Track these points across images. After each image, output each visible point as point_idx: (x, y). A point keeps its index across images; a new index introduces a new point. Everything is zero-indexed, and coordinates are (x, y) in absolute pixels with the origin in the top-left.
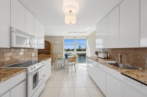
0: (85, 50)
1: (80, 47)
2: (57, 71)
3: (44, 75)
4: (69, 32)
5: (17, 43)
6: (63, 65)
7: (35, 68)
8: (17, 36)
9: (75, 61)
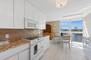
0: (81, 30)
1: (76, 28)
2: (54, 44)
3: (43, 47)
4: (63, 17)
5: (28, 26)
6: (59, 41)
7: (35, 41)
8: (28, 23)
9: (69, 40)
